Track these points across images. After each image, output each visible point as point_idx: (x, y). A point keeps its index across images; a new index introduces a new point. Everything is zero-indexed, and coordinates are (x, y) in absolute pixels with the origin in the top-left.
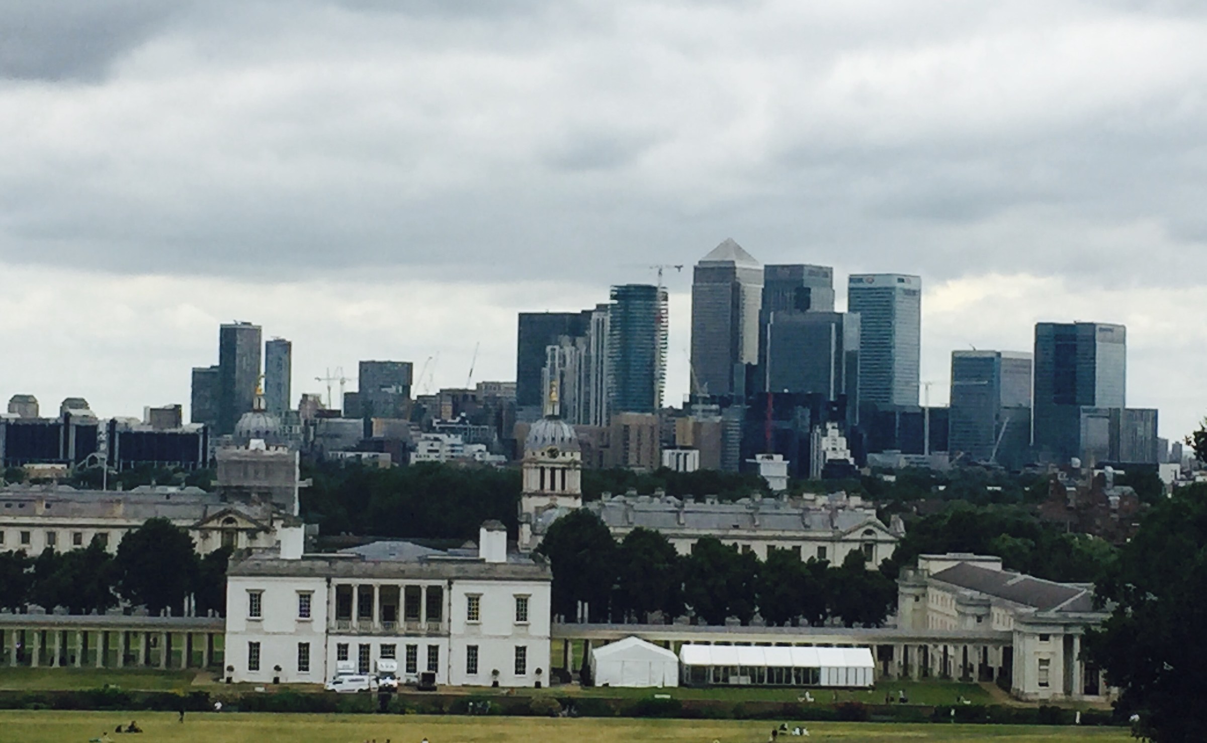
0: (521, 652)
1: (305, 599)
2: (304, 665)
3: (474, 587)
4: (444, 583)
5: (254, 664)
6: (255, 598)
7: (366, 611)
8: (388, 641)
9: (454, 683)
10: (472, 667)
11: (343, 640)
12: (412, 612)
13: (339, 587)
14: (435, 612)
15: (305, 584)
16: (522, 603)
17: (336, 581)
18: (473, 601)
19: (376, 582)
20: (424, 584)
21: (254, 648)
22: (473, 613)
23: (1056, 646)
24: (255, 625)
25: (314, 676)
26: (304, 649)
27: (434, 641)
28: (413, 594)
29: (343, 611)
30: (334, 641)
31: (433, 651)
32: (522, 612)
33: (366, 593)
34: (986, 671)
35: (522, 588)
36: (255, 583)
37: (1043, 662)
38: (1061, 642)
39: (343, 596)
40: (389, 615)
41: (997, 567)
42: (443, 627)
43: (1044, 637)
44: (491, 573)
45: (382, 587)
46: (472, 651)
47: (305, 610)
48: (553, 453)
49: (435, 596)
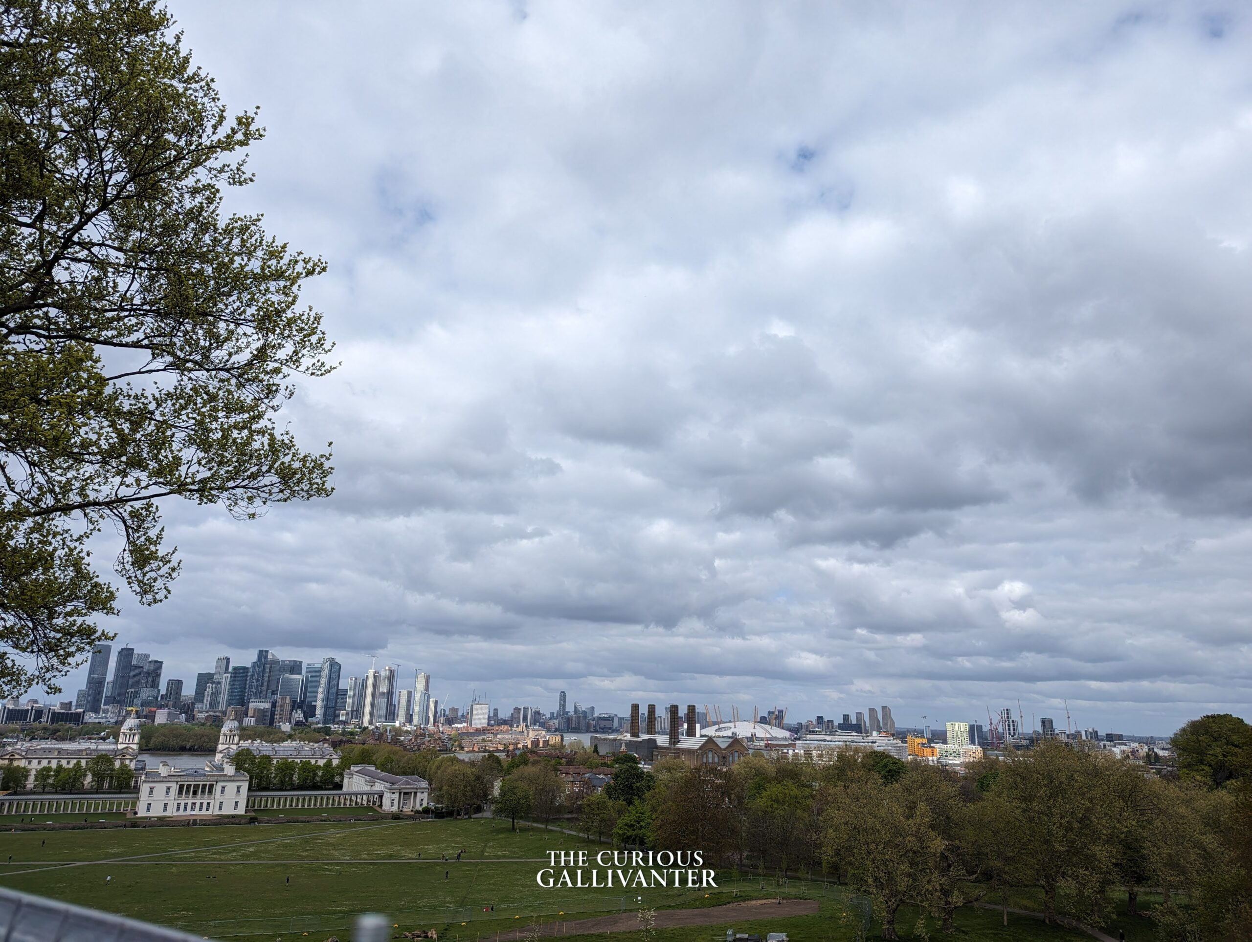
0: (237, 803)
1: (168, 788)
2: (165, 810)
3: (224, 784)
4: (215, 783)
5: (148, 810)
6: (152, 788)
7: (188, 792)
8: (194, 801)
9: (215, 813)
10: (220, 808)
11: (179, 802)
12: (203, 792)
13: (180, 785)
14: (210, 792)
15: (169, 785)
16: (239, 787)
17: (179, 783)
18: (223, 788)
19: (193, 783)
20: (208, 783)
21: (149, 805)
22: (223, 791)
23: (397, 795)
24: (150, 798)
25: (168, 813)
26: (166, 804)
27: (209, 801)
28: (204, 786)
29: (180, 792)
30: (176, 802)
31: (208, 804)
32: (238, 791)
33: (189, 786)
34: (374, 803)
35: (239, 784)
36: (152, 785)
37: (393, 800)
38: (398, 794)
39: (181, 787)
40: (195, 793)
41: (373, 769)
42: (213, 796)
43: (394, 793)
44: (230, 779)
45: (195, 785)
46: (221, 803)
47: (168, 792)
48: (231, 731)
49: (211, 786)
